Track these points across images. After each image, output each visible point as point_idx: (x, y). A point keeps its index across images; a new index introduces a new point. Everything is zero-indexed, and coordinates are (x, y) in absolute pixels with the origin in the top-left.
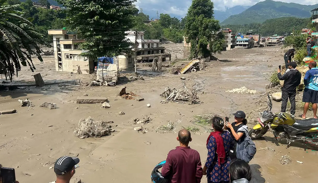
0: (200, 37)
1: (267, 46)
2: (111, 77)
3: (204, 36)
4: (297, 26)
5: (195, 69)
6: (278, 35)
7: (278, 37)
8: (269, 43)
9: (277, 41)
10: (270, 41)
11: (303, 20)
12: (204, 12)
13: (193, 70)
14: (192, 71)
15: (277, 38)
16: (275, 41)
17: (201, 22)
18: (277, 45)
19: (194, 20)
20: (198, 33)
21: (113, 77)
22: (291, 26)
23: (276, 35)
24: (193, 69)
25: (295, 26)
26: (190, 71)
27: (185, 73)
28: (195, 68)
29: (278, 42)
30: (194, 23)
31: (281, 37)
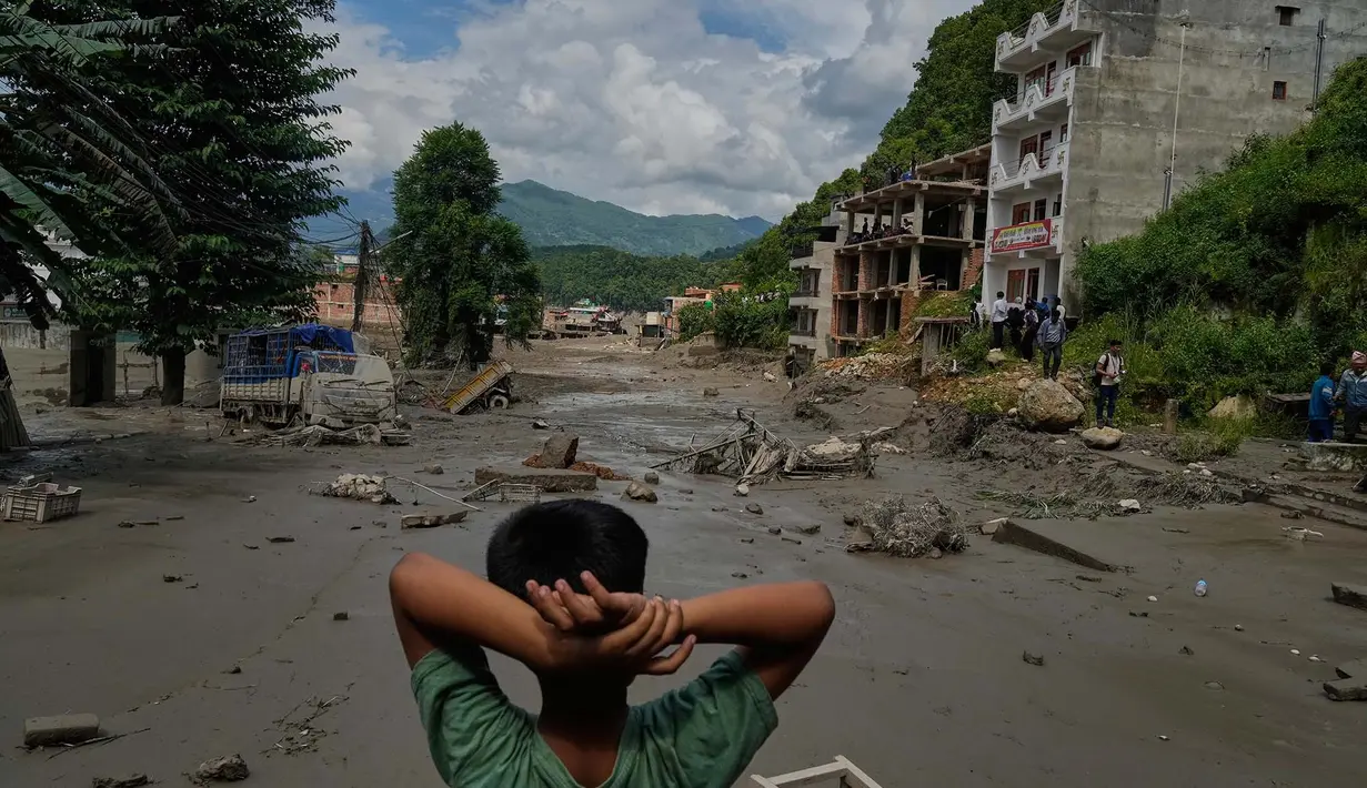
0: (455, 282)
1: (563, 337)
2: (374, 407)
3: (470, 278)
4: (629, 279)
5: (505, 400)
6: (594, 302)
7: (591, 309)
8: (569, 327)
9: (593, 321)
10: (570, 322)
11: (643, 260)
12: (466, 191)
13: (499, 403)
14: (492, 404)
15: (591, 313)
16: (586, 321)
17: (461, 227)
18: (592, 336)
19: (431, 215)
20: (447, 266)
21: (380, 411)
22: (612, 275)
23: (587, 301)
24: (497, 397)
25: (622, 279)
26: (484, 407)
27: (463, 412)
28: (503, 394)
29: (594, 324)
30: (434, 228)
31: (603, 309)
